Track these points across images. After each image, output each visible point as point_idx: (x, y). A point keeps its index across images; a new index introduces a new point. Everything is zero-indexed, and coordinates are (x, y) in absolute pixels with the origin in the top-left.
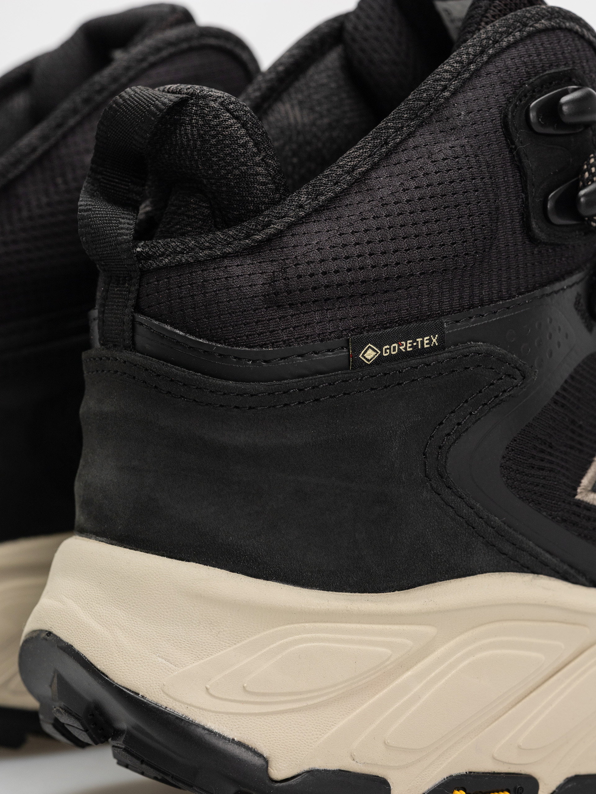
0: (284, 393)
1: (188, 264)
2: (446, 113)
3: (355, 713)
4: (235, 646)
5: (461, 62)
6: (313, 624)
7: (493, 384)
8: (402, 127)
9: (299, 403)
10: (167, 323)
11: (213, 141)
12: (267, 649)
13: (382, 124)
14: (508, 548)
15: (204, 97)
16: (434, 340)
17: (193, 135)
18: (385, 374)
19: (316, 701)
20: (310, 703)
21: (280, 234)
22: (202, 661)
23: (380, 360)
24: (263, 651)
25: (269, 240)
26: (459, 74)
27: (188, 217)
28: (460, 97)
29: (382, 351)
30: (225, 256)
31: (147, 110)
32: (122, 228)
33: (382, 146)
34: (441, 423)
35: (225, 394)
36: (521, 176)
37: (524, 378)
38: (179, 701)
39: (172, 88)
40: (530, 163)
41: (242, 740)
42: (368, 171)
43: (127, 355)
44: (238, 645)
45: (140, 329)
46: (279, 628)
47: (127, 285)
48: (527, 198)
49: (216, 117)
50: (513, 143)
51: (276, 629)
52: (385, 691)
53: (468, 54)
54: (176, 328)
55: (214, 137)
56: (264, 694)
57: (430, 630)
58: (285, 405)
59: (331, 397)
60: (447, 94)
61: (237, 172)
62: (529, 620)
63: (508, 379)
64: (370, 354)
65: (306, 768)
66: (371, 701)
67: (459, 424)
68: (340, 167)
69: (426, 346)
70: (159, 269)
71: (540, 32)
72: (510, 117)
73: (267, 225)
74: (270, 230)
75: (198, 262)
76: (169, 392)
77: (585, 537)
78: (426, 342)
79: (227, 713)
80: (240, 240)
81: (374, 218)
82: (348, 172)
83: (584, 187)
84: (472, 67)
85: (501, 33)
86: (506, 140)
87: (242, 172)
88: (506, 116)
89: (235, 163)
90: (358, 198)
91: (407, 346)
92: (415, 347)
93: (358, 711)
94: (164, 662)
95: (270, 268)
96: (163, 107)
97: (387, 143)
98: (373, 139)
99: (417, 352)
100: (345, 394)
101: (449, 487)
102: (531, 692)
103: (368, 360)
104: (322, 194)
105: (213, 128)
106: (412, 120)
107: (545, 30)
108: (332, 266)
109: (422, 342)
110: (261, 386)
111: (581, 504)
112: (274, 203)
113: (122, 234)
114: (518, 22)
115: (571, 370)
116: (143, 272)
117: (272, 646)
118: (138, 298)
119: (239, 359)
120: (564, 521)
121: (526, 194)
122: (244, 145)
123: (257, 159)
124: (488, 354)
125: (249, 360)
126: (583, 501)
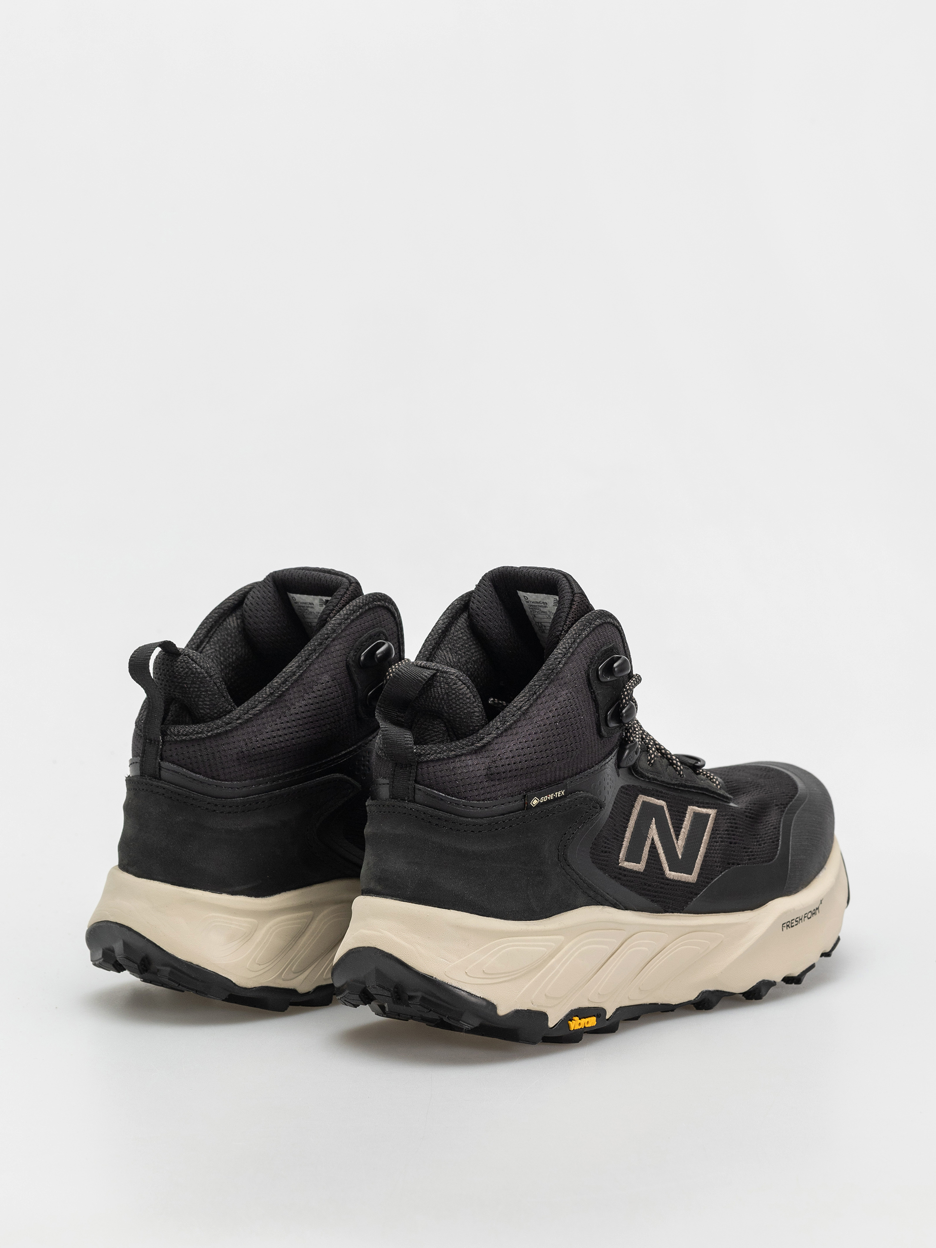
0: (496, 823)
1: (444, 759)
2: (561, 676)
3: (532, 981)
4: (477, 951)
5: (566, 648)
6: (512, 938)
7: (587, 812)
8: (542, 685)
9: (503, 828)
10: (434, 790)
11: (454, 696)
12: (492, 951)
13: (531, 683)
14: (592, 894)
15: (446, 672)
16: (563, 793)
17: (442, 692)
18: (542, 812)
19: (516, 976)
20: (513, 977)
21: (489, 743)
22: (462, 959)
23: (539, 805)
24: (490, 953)
25: (484, 746)
26: (565, 654)
27: (435, 731)
28: (566, 667)
29: (540, 800)
30: (462, 755)
31: (417, 680)
32: (407, 741)
33: (534, 695)
34: (565, 834)
35: (467, 825)
36: (595, 704)
37: (601, 808)
38: (454, 979)
39: (422, 664)
40: (600, 698)
41: (484, 997)
42: (528, 708)
43: (412, 805)
44: (478, 950)
45: (417, 791)
46: (497, 941)
47: (408, 769)
48: (599, 716)
49: (455, 684)
50: (592, 689)
51: (495, 941)
52: (544, 969)
53: (568, 643)
54: (439, 792)
55: (453, 694)
56: (492, 974)
57: (561, 938)
58: (496, 829)
59: (517, 824)
60: (561, 666)
61: (465, 711)
62: (602, 929)
63: (594, 809)
64: (535, 802)
65: (513, 1009)
66: (539, 974)
67: (573, 833)
68: (514, 707)
69: (559, 796)
70: (427, 761)
71: (597, 626)
72: (591, 676)
73: (482, 739)
74: (484, 741)
75: (449, 758)
76: (436, 825)
77: (624, 885)
78: (559, 794)
79: (477, 984)
80: (469, 746)
81: (535, 733)
82: (518, 709)
83: (624, 707)
84: (571, 650)
85: (581, 630)
86: (589, 687)
87: (468, 711)
88: (589, 675)
89: (465, 707)
90: (524, 723)
91: (551, 797)
92: (554, 797)
93: (533, 980)
94: (444, 960)
95: (488, 760)
96: (426, 678)
97: (535, 693)
98: (529, 691)
99: (555, 799)
100: (524, 822)
101: (569, 865)
102: (603, 966)
103: (534, 805)
104: (508, 722)
105: (454, 689)
106: (546, 680)
107: (600, 625)
108: (518, 759)
109: (558, 794)
110: (485, 821)
111: (622, 868)
112: (483, 726)
113: (408, 744)
114: (587, 622)
115: (614, 798)
116: (418, 763)
117: (494, 950)
118: (416, 776)
119: (466, 806)
120: (615, 877)
121: (598, 714)
122: (469, 698)
123: (475, 704)
124: (585, 798)
125: (478, 808)
126: (622, 867)
